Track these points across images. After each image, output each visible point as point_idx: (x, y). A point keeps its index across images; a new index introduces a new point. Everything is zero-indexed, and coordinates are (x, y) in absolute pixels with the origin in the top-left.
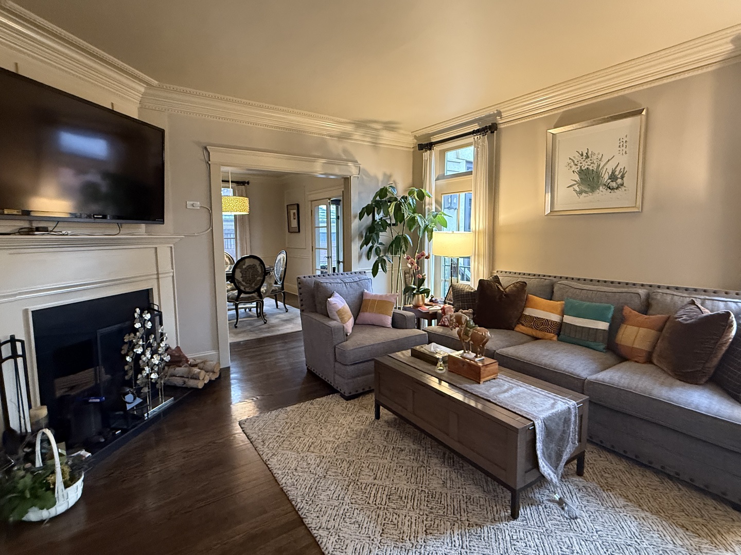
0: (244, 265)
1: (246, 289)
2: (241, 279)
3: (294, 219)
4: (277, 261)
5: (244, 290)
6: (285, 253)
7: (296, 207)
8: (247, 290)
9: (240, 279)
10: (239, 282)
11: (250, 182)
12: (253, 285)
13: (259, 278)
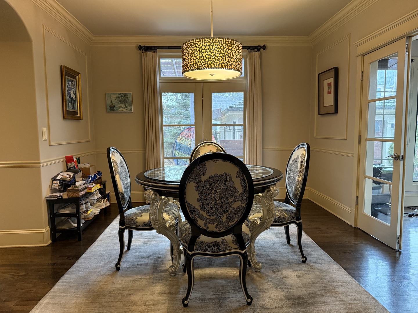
0: (204, 174)
1: (209, 226)
2: (199, 203)
3: (329, 93)
4: (291, 162)
5: (205, 228)
6: (306, 148)
7: (333, 73)
8: (212, 228)
9: (197, 205)
10: (195, 211)
11: (269, 45)
12: (224, 219)
13: (236, 205)
